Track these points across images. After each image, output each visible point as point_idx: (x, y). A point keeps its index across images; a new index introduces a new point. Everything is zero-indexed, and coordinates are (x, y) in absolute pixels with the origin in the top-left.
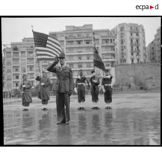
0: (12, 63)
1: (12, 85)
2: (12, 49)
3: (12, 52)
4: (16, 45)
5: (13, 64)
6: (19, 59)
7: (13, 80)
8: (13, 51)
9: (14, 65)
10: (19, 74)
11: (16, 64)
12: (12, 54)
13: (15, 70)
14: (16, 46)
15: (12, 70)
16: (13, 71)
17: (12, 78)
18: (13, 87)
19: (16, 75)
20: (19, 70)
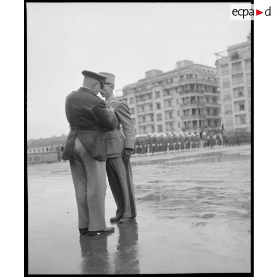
0: (231, 83)
1: (234, 123)
2: (230, 59)
3: (230, 63)
4: (236, 50)
5: (233, 84)
6: (242, 74)
7: (235, 113)
8: (231, 60)
9: (236, 86)
10: (244, 101)
11: (238, 83)
12: (230, 67)
13: (237, 94)
14: (236, 52)
15: (232, 96)
16: (234, 97)
17: (233, 109)
18: (236, 124)
19: (239, 104)
20: (243, 94)
